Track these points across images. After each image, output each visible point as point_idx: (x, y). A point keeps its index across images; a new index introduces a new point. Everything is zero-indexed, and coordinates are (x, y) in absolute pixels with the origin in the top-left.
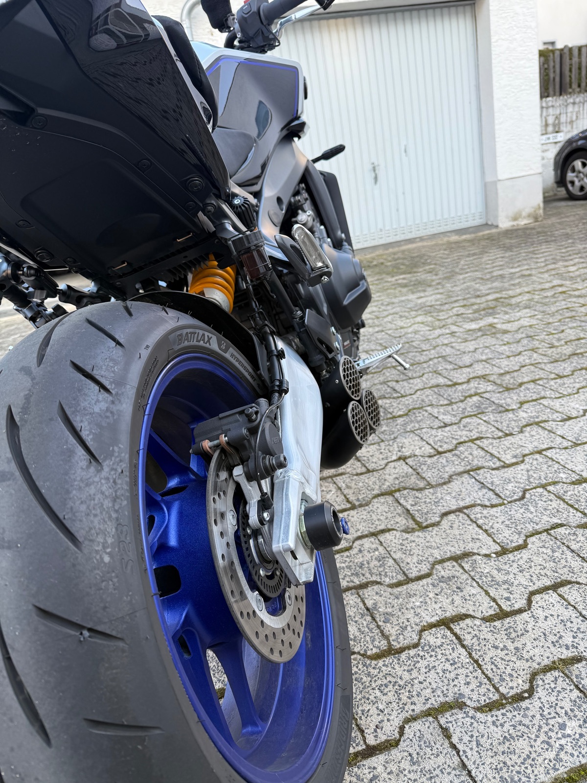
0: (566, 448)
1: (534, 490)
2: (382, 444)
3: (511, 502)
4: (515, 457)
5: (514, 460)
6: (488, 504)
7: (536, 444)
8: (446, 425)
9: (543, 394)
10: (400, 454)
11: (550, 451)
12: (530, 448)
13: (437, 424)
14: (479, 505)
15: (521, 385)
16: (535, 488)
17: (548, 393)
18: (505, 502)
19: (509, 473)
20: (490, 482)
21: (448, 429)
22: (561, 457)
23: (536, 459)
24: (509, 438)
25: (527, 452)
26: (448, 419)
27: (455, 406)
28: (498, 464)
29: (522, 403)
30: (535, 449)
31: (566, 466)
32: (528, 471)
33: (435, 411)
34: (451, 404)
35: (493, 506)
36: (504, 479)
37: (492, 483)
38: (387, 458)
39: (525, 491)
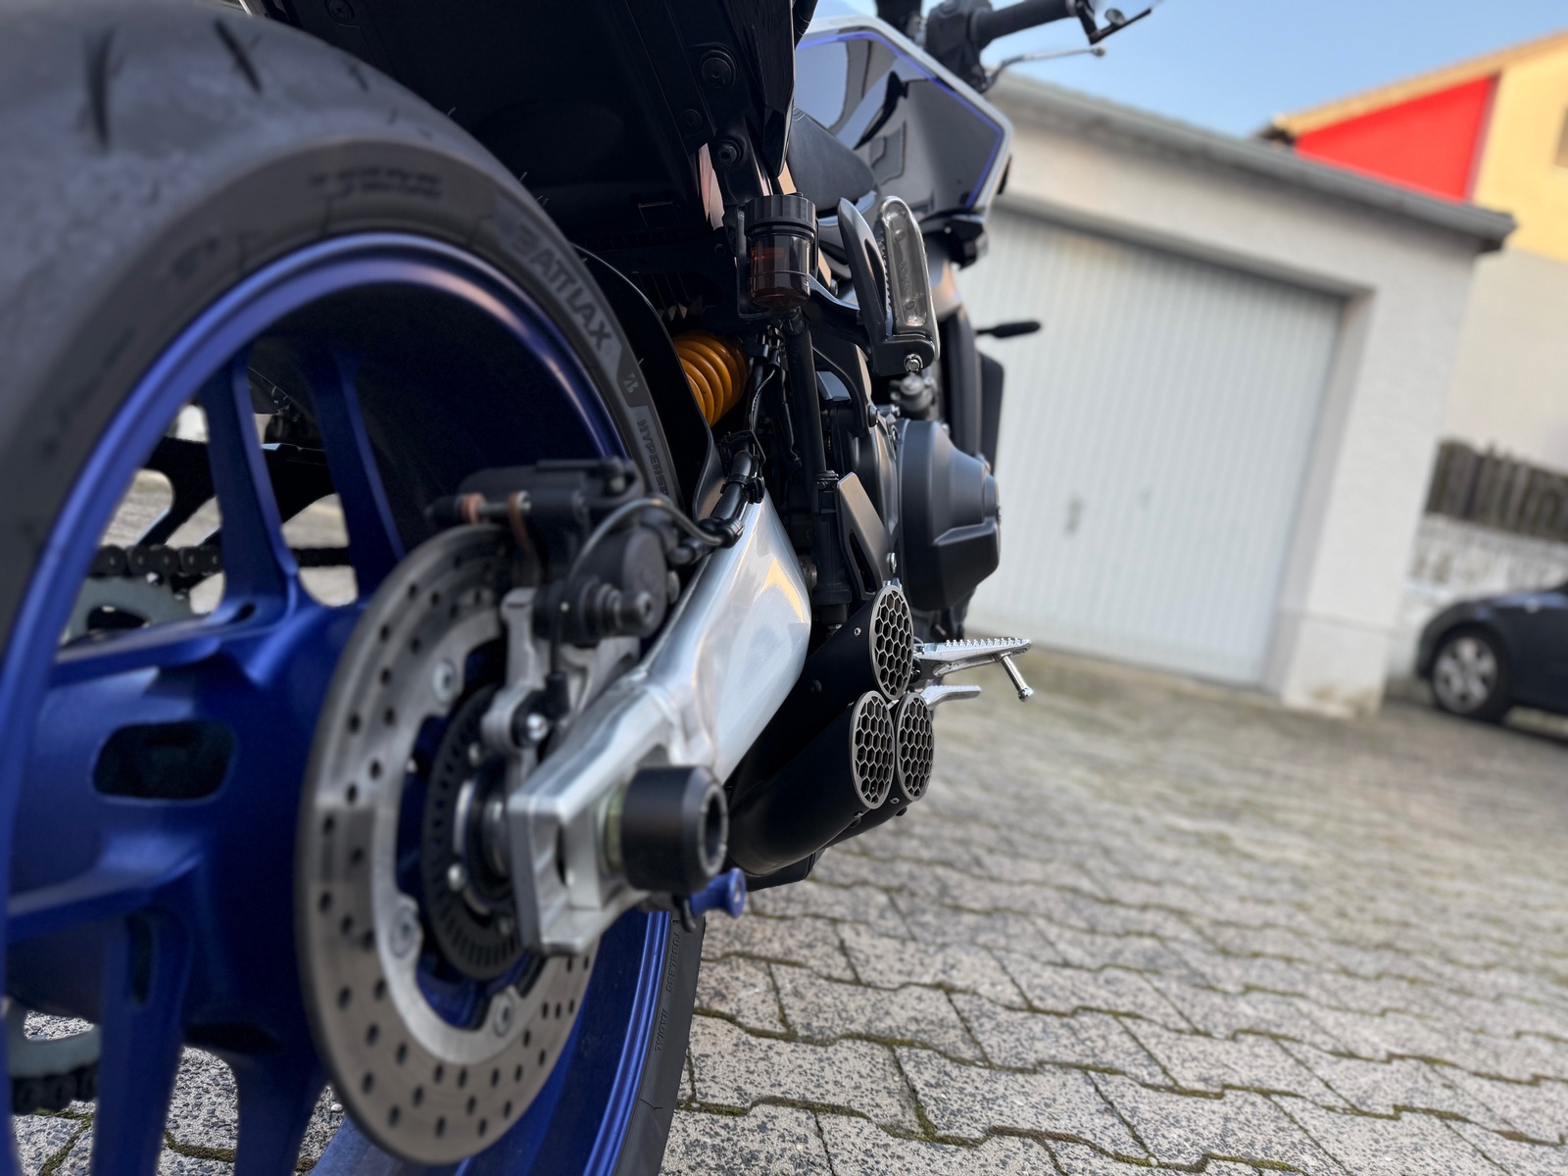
0: (1330, 1109)
1: (1231, 1165)
2: (911, 947)
3: (1167, 1166)
4: (1206, 1080)
5: (1200, 1086)
6: (1110, 1148)
7: (1261, 1074)
8: (1066, 964)
9: (1301, 988)
10: (941, 977)
11: (1290, 1099)
12: (1243, 1075)
13: (1048, 954)
14: (1087, 1142)
15: (1256, 955)
16: (1234, 1160)
17: (1313, 992)
18: (1153, 1161)
19: (1182, 1106)
20: (1129, 1106)
21: (1068, 972)
22: (1315, 1122)
23: (1253, 1104)
24: (1201, 1039)
25: (1235, 1081)
26: (1075, 954)
27: (1099, 940)
28: (1159, 1079)
29: (1248, 989)
30: (1257, 1084)
31: (1323, 1144)
32: (1227, 1119)
33: (1053, 932)
34: (1092, 931)
35: (1118, 1158)
36: (1164, 1113)
37: (1134, 1111)
38: (910, 974)
39: (1207, 1158)
